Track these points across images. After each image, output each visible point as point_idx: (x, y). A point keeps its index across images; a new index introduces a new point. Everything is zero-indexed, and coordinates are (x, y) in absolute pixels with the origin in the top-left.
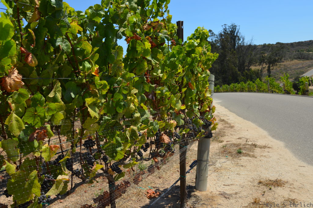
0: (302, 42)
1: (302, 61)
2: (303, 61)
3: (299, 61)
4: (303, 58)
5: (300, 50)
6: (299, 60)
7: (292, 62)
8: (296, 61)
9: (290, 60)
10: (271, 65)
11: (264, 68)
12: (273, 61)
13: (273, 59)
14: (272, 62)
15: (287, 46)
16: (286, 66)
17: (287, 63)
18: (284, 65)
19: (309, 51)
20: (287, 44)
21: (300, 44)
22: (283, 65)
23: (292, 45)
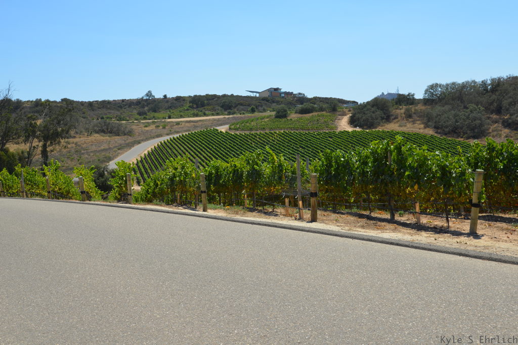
0: (109, 102)
1: (107, 138)
2: (109, 136)
3: (103, 136)
4: (111, 132)
5: (104, 117)
6: (103, 134)
7: (90, 138)
8: (97, 137)
9: (86, 134)
10: (49, 143)
11: (34, 147)
12: (52, 134)
13: (51, 131)
14: (50, 136)
15: (82, 107)
16: (79, 146)
17: (82, 139)
18: (76, 144)
19: (120, 119)
20: (82, 103)
21: (105, 104)
22: (73, 143)
23: (91, 104)
